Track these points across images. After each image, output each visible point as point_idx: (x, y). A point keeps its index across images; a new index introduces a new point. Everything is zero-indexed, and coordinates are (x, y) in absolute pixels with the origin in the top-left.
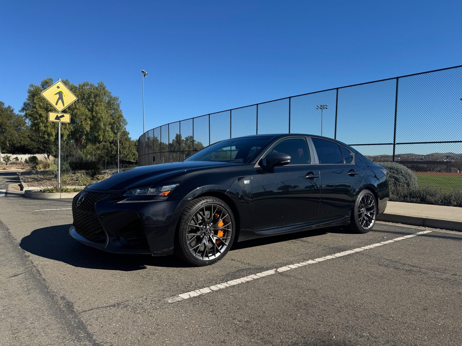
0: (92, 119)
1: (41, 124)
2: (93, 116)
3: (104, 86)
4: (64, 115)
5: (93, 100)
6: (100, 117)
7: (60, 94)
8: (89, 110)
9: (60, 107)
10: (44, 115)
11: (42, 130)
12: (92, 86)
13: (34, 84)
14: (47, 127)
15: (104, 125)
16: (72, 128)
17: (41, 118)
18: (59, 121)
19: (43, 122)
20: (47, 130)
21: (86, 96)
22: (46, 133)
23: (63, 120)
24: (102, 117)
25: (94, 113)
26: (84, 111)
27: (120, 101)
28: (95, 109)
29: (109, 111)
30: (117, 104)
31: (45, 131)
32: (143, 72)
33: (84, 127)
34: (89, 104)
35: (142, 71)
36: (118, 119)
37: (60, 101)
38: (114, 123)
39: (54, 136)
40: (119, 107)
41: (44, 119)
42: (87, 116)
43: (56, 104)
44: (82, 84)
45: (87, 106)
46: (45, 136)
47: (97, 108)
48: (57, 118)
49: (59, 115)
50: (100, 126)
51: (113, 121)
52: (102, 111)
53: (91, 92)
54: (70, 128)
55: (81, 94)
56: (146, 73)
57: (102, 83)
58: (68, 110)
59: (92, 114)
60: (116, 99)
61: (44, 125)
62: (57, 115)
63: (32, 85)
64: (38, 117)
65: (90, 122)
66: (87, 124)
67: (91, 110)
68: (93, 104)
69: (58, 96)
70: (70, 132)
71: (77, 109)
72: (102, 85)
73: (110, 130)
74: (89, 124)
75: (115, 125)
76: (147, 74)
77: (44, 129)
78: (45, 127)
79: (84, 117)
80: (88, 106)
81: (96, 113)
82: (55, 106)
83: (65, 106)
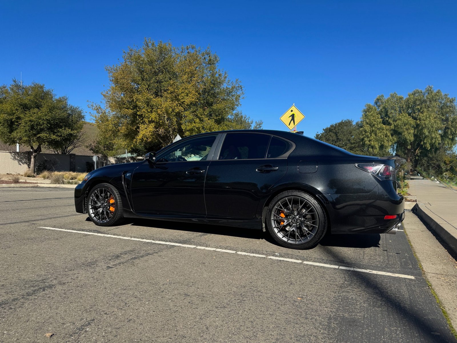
0: (416, 127)
2: (417, 125)
5: (419, 107)
6: (424, 124)
7: (293, 116)
8: (413, 118)
15: (429, 132)
16: (395, 139)
22: (370, 147)
25: (418, 121)
26: (407, 120)
30: (453, 105)
34: (414, 113)
37: (292, 121)
42: (410, 124)
43: (289, 125)
47: (422, 115)
53: (417, 99)
55: (407, 104)
58: (393, 122)
59: (416, 122)
61: (368, 139)
65: (413, 131)
66: (410, 133)
68: (419, 111)
69: (291, 118)
70: (394, 143)
74: (413, 133)
77: (368, 143)
78: (369, 141)
81: (420, 121)
83: (295, 125)
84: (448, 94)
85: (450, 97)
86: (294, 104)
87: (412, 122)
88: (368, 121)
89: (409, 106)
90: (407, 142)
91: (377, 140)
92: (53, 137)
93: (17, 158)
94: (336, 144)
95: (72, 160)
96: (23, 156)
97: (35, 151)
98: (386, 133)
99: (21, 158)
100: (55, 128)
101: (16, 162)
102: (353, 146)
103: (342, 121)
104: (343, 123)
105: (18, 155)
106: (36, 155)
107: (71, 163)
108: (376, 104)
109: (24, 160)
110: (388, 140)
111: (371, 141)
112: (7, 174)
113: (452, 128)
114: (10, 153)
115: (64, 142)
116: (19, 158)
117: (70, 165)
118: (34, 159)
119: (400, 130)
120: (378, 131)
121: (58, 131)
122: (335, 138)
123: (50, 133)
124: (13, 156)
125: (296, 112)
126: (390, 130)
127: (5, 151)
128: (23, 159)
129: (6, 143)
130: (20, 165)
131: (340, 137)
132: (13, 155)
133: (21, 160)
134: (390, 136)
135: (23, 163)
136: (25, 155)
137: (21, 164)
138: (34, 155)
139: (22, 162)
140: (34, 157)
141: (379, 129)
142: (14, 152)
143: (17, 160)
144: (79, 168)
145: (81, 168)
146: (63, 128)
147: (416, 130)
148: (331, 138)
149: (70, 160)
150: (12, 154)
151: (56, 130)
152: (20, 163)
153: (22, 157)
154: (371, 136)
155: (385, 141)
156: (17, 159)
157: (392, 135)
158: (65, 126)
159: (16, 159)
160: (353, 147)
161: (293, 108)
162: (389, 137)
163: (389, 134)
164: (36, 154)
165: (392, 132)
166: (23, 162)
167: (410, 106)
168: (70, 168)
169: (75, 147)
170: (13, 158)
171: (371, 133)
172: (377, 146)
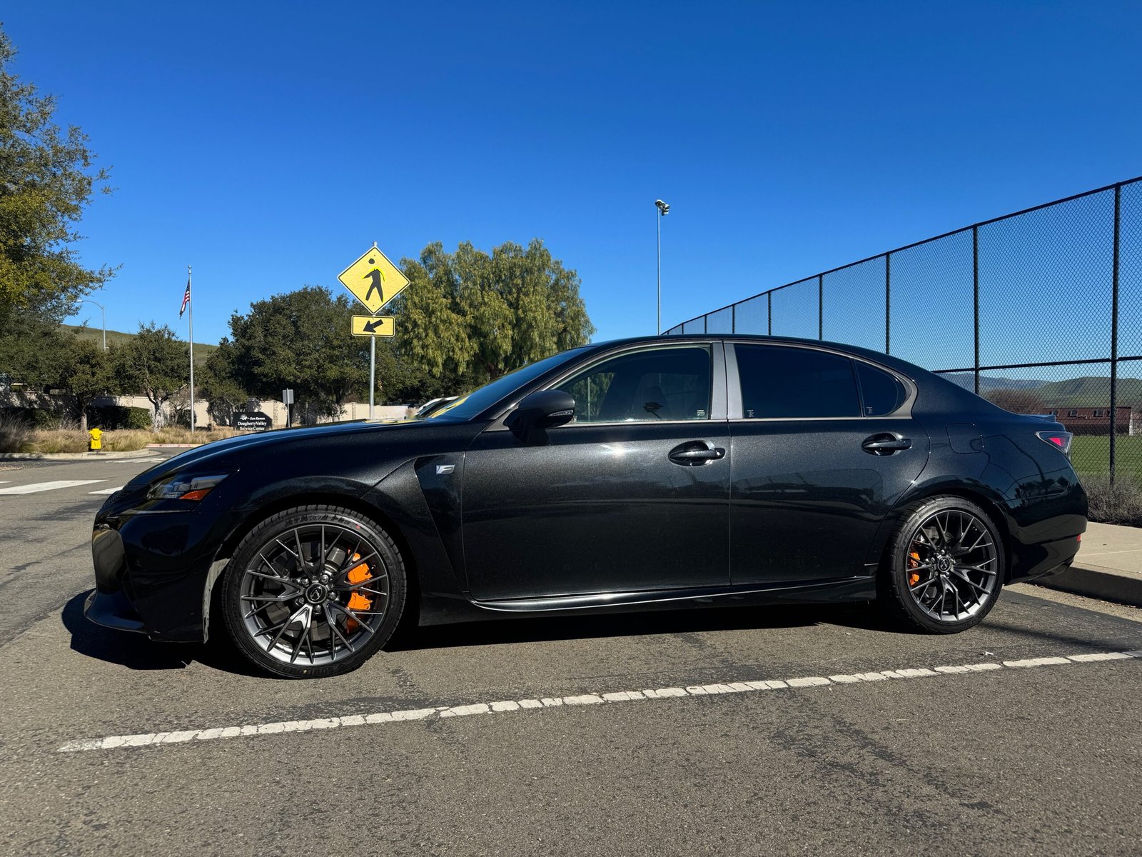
0: (517, 324)
1: (415, 342)
2: (519, 320)
3: (542, 249)
4: (383, 320)
5: (519, 282)
6: (531, 319)
7: (376, 275)
8: (510, 305)
9: (374, 304)
10: (420, 321)
11: (418, 355)
12: (518, 251)
13: (409, 259)
14: (427, 346)
15: (541, 336)
16: (476, 346)
17: (416, 329)
18: (371, 333)
19: (421, 338)
20: (427, 354)
21: (505, 275)
22: (424, 361)
23: (379, 331)
24: (535, 318)
25: (520, 312)
26: (500, 307)
27: (580, 280)
28: (522, 302)
29: (553, 305)
30: (572, 285)
31: (423, 357)
32: (658, 204)
33: (498, 343)
34: (510, 293)
35: (656, 203)
36: (573, 321)
37: (375, 290)
38: (565, 330)
39: (441, 365)
40: (576, 292)
41: (421, 330)
42: (505, 318)
43: (367, 299)
44: (499, 248)
45: (506, 295)
46: (423, 367)
47: (527, 300)
48: (369, 327)
49: (373, 321)
50: (532, 339)
51: (561, 326)
52: (536, 307)
53: (515, 264)
54: (472, 348)
55: (495, 271)
56: (667, 206)
57: (537, 242)
58: (470, 308)
59: (516, 314)
60: (570, 276)
61: (421, 343)
62: (369, 322)
63: (405, 261)
64: (410, 328)
65: (510, 332)
66: (506, 337)
67: (514, 305)
68: (519, 290)
69: (371, 280)
70: (473, 356)
71: (485, 304)
72: (537, 246)
73: (554, 347)
74: (510, 336)
75: (568, 337)
76: (667, 208)
77: (421, 351)
78: (423, 348)
79: (499, 322)
80: (510, 297)
81: (524, 312)
82: (366, 302)
83: (385, 301)
84: (561, 262)
85: (566, 267)
86: (376, 243)
87: (509, 313)
88: (417, 299)
89: (500, 277)
90: (500, 354)
91: (440, 347)
94: (294, 347)
98: (459, 332)
102: (336, 353)
103: (305, 289)
104: (308, 293)
108: (425, 262)
110: (462, 348)
111: (428, 348)
113: (573, 332)
119: (485, 328)
120: (441, 327)
122: (290, 330)
125: (383, 264)
126: (465, 327)
131: (303, 330)
134: (467, 339)
141: (443, 322)
147: (516, 331)
148: (280, 330)
154: (427, 335)
155: (457, 350)
157: (470, 338)
160: (337, 356)
161: (375, 254)
162: (463, 340)
163: (464, 335)
165: (468, 330)
167: (503, 277)
171: (426, 330)
172: (440, 361)
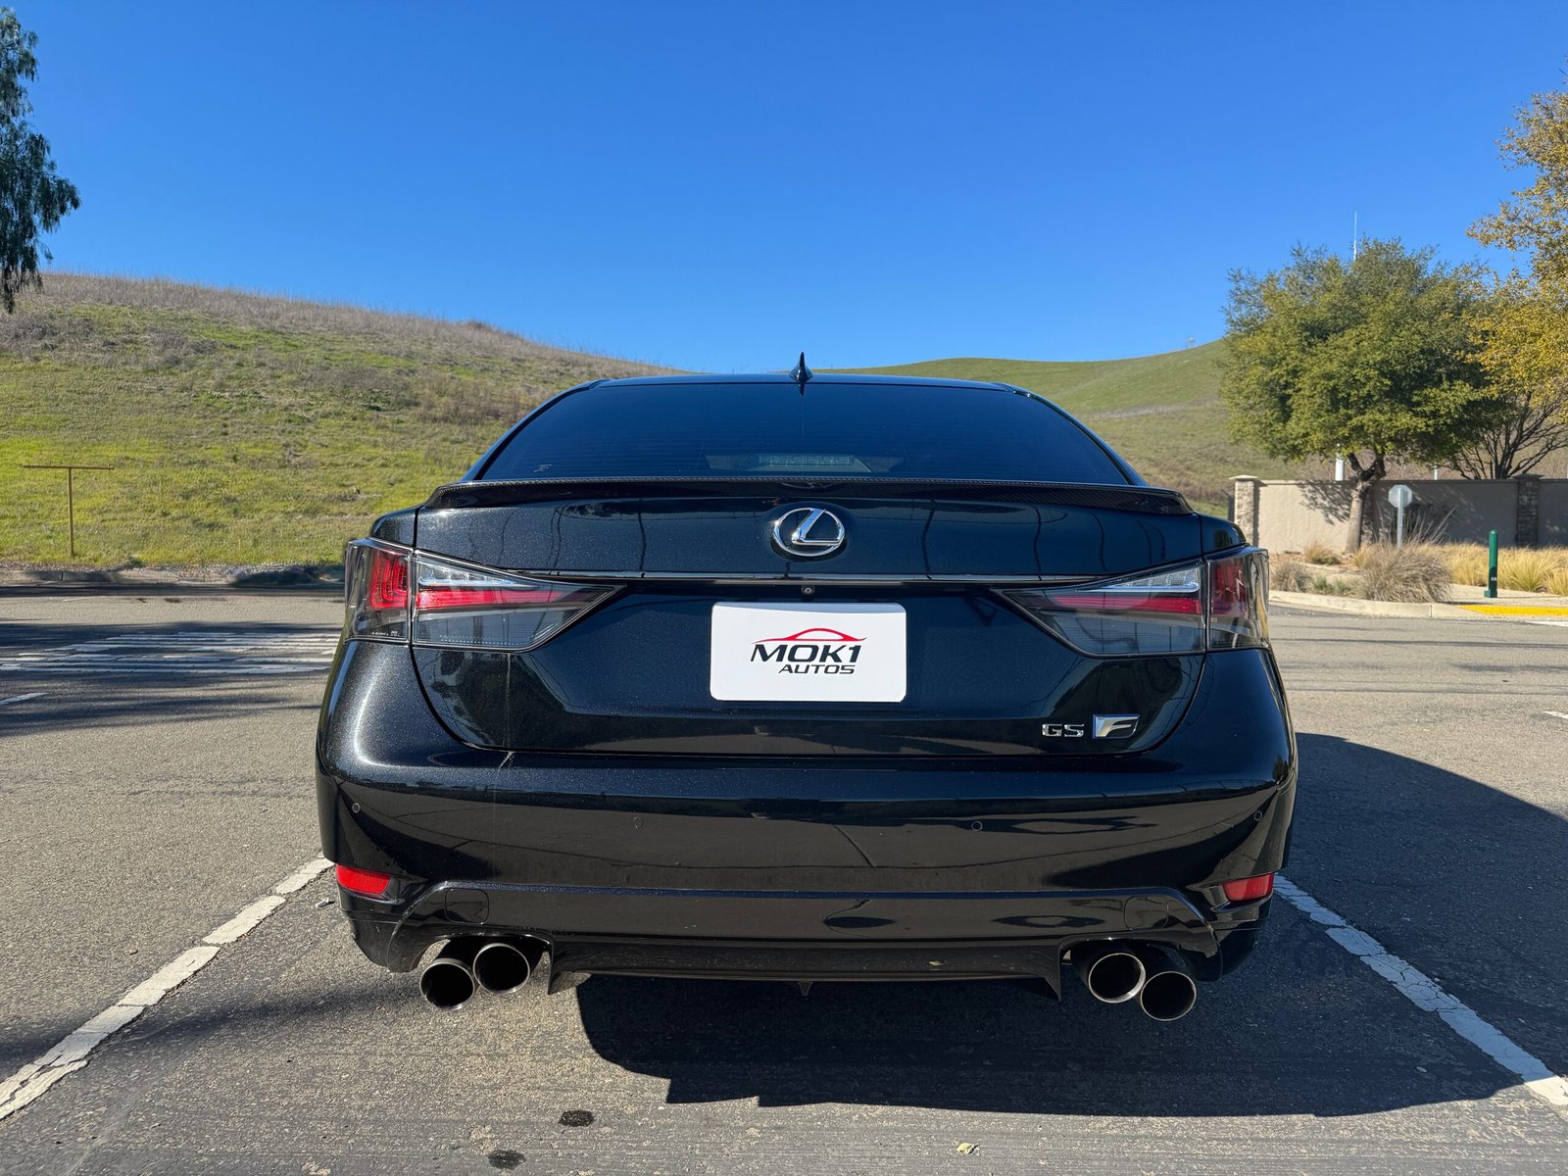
92: (1405, 420)
93: (1320, 500)
95: (1526, 498)
96: (1338, 493)
97: (1366, 476)
99: (1333, 501)
100: (1413, 388)
101: (1319, 513)
105: (1325, 489)
106: (1368, 488)
107: (1521, 511)
109: (1343, 508)
112: (1287, 552)
114: (1301, 485)
115: (1452, 435)
116: (1325, 503)
117: (1518, 516)
118: (1360, 504)
121: (1427, 399)
123: (1395, 409)
124: (1309, 495)
127: (1283, 482)
128: (1340, 505)
129: (1273, 455)
130: (1331, 522)
132: (1310, 491)
133: (1334, 506)
135: (1341, 518)
136: (1346, 490)
137: (1335, 520)
138: (1359, 487)
139: (1336, 515)
140: (1360, 496)
142: (1310, 483)
143: (1323, 507)
144: (1557, 528)
145: (1565, 531)
146: (1445, 385)
149: (1518, 500)
150: (1306, 489)
151: (1419, 395)
152: (1331, 517)
153: (1337, 496)
156: (1322, 504)
158: (1451, 377)
159: (1316, 504)
164: (1365, 483)
166: (1341, 513)
168: (1517, 527)
169: (1550, 447)
170: (1307, 502)
